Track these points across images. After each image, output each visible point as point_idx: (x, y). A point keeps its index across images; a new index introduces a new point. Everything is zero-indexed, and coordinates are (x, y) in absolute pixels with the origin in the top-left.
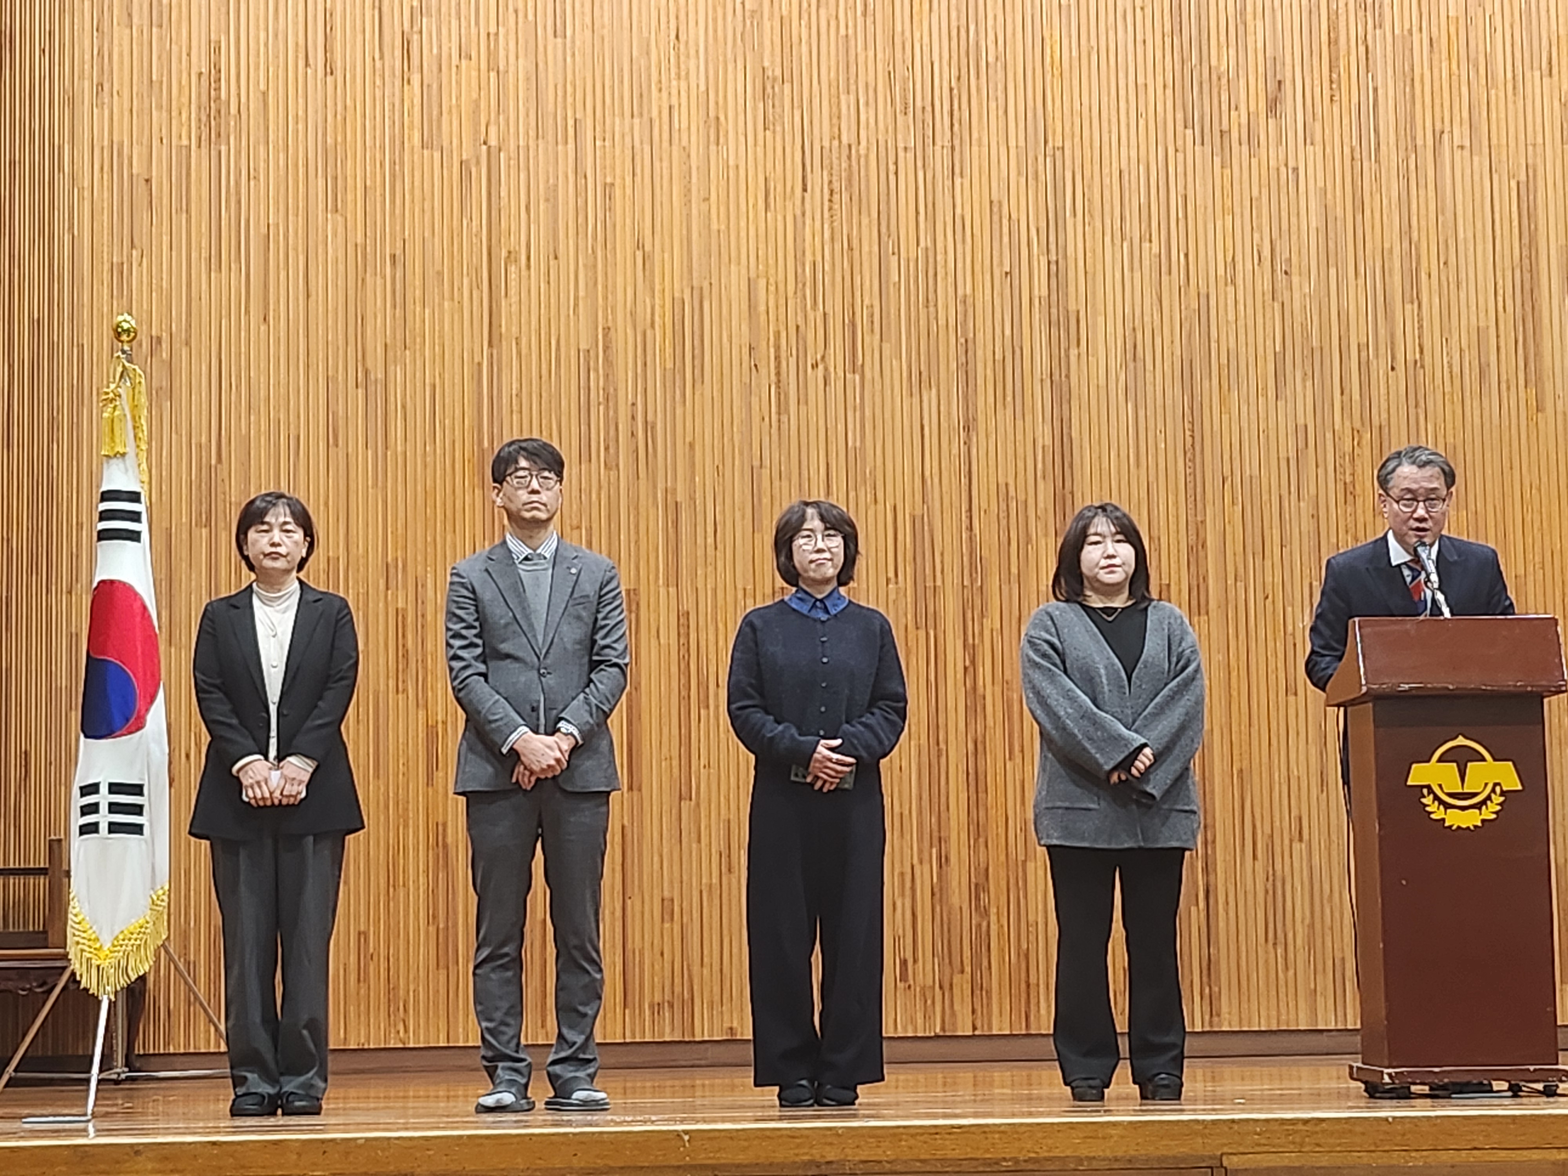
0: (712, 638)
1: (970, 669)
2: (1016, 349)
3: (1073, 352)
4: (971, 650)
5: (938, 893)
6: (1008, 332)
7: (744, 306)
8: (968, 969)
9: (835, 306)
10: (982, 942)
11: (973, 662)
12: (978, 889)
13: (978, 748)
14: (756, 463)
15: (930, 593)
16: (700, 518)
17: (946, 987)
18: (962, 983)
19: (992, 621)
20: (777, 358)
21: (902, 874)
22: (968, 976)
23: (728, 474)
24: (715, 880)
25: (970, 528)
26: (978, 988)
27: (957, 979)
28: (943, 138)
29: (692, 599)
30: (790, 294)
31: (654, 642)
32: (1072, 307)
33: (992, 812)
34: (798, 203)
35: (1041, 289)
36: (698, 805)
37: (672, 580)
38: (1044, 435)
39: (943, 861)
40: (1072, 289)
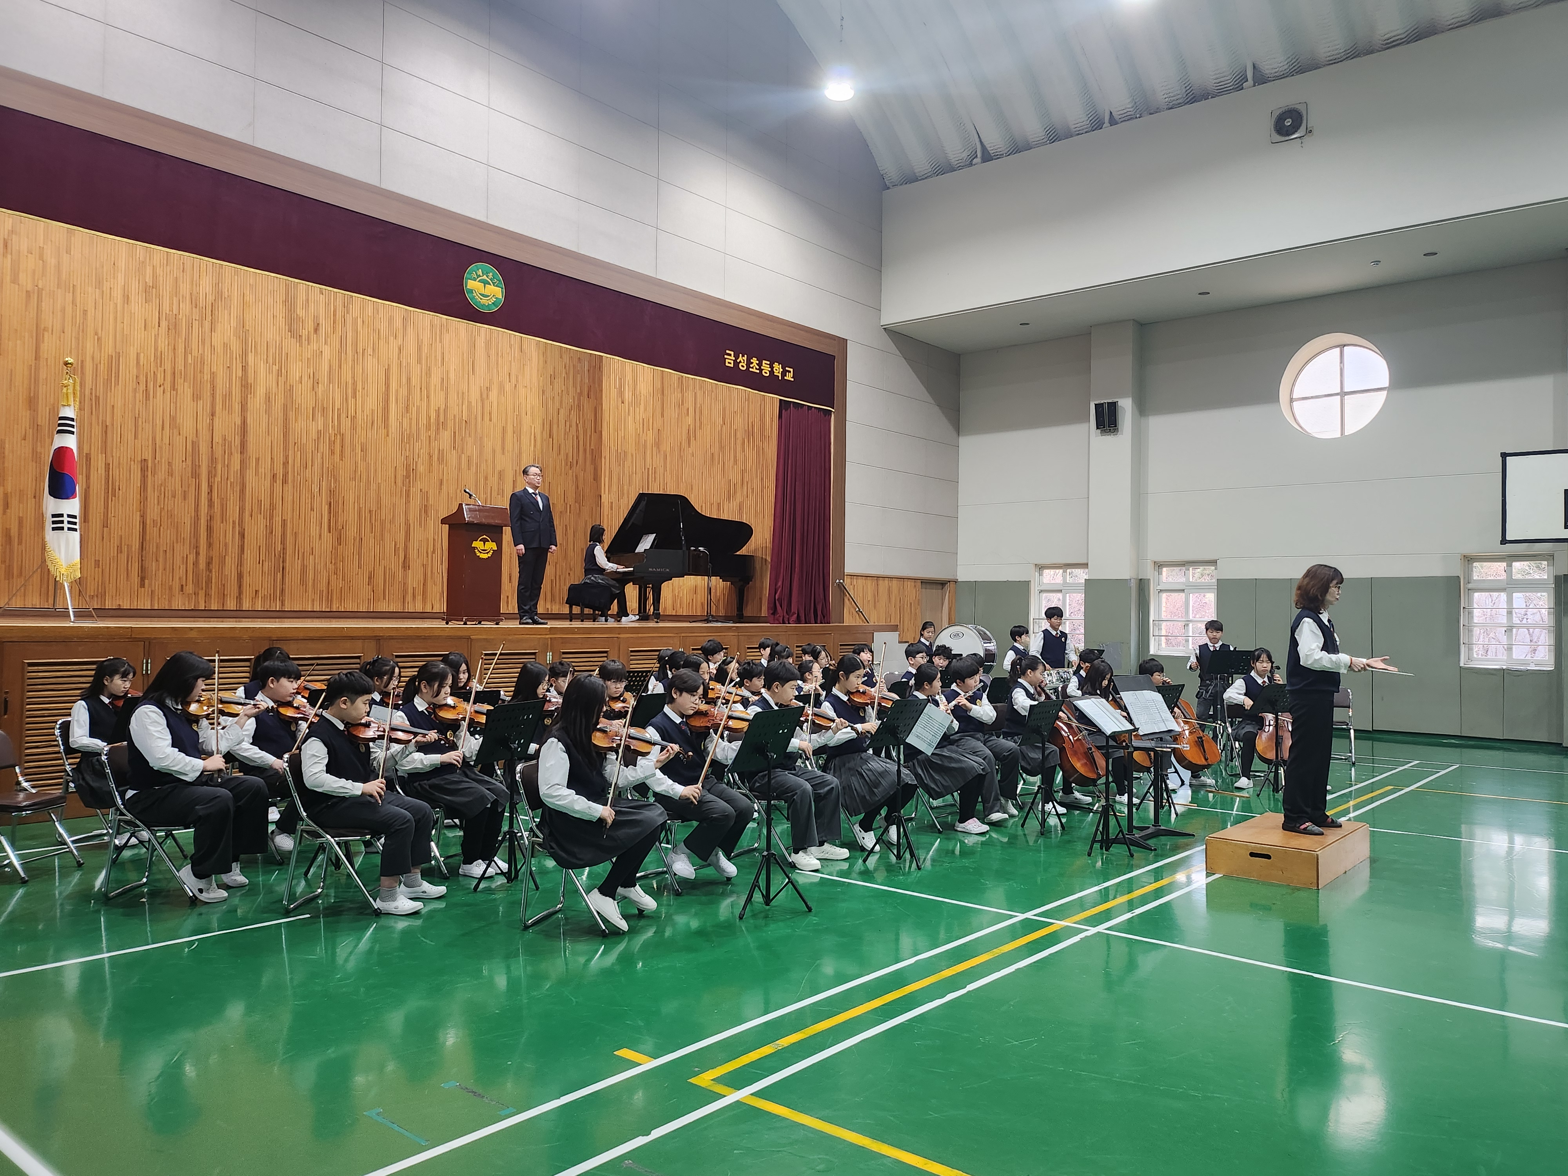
0: (118, 473)
1: (210, 492)
2: (230, 393)
3: (249, 396)
4: (210, 488)
5: (196, 563)
6: (228, 386)
7: (135, 362)
8: (204, 588)
9: (168, 366)
10: (209, 581)
11: (211, 491)
12: (209, 563)
13: (211, 518)
14: (137, 416)
15: (197, 467)
16: (115, 432)
17: (196, 594)
18: (202, 594)
19: (218, 479)
20: (146, 381)
21: (183, 557)
22: (204, 591)
23: (126, 418)
24: (116, 555)
25: (212, 448)
26: (207, 595)
27: (200, 592)
28: (209, 318)
29: (111, 459)
30: (152, 360)
31: (96, 472)
32: (249, 382)
33: (215, 539)
34: (157, 330)
35: (240, 374)
36: (110, 529)
37: (104, 452)
38: (238, 421)
39: (198, 554)
40: (249, 376)
